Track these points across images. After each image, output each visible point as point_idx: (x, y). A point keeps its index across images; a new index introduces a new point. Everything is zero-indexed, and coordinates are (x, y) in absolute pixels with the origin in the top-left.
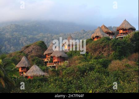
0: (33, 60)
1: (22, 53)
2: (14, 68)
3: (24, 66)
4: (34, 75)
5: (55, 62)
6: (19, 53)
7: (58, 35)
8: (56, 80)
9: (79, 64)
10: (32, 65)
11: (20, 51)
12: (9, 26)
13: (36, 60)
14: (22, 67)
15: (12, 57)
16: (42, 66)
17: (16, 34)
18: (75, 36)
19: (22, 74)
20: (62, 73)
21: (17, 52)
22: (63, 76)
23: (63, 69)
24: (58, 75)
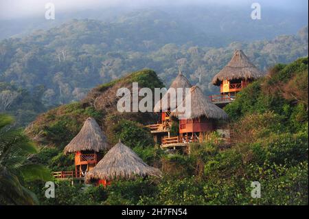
0: (118, 130)
1: (87, 109)
2: (60, 155)
3: (89, 148)
4: (117, 174)
5: (184, 134)
6: (79, 107)
7: (221, 50)
8: (181, 190)
9: (259, 141)
10: (111, 145)
11: (81, 103)
12: (67, 27)
13: (126, 128)
14: (82, 152)
15: (56, 123)
16: (144, 148)
17: (88, 49)
18: (279, 48)
19: (84, 171)
20: (203, 168)
21: (72, 106)
22: (205, 178)
23: (205, 156)
24: (190, 172)
